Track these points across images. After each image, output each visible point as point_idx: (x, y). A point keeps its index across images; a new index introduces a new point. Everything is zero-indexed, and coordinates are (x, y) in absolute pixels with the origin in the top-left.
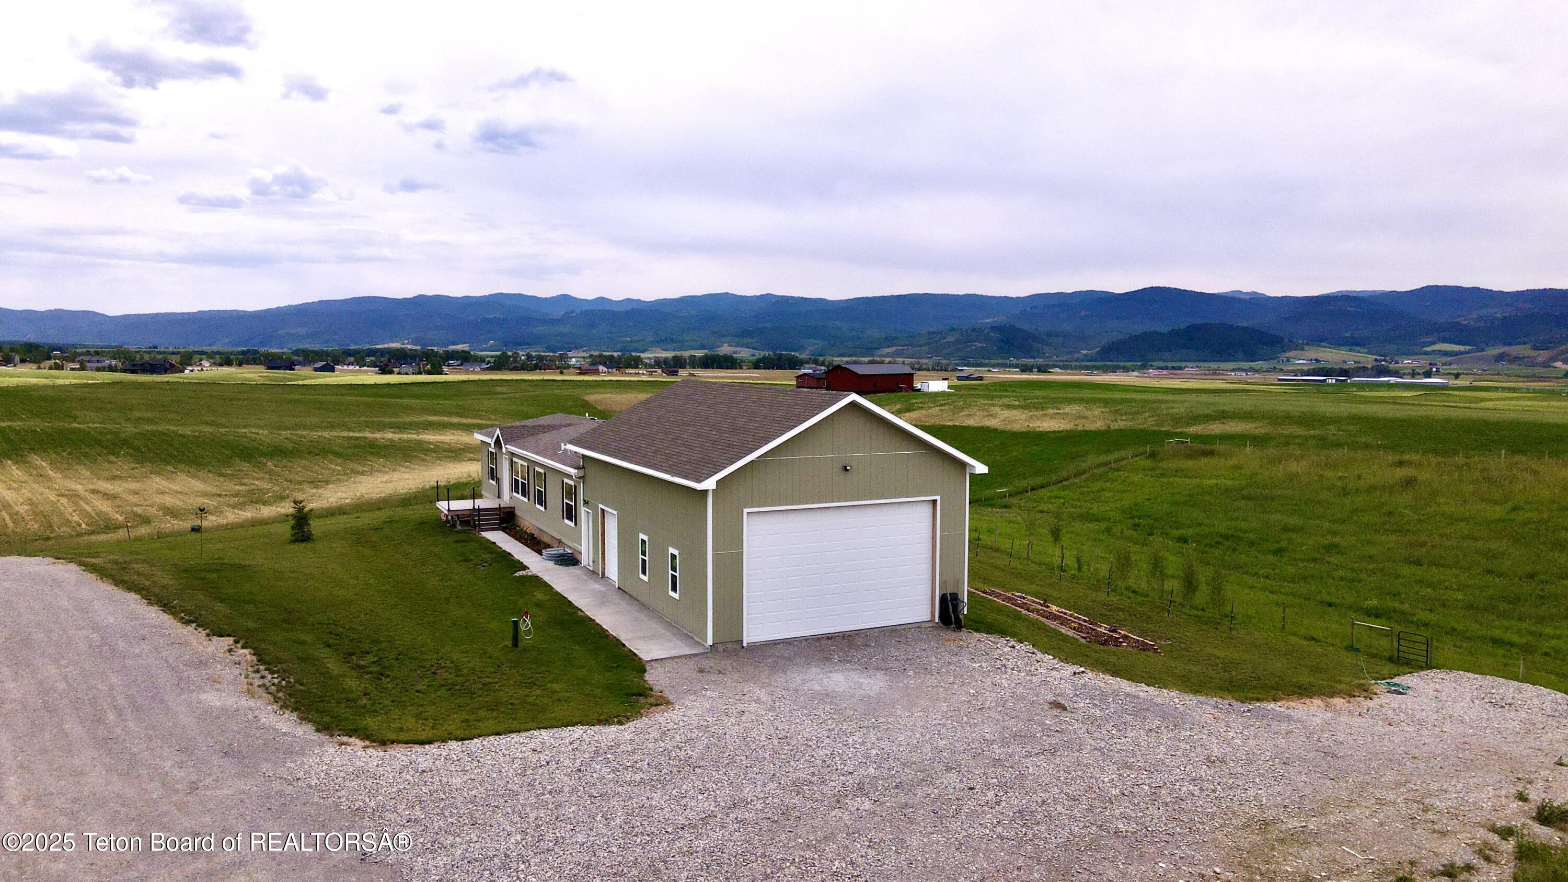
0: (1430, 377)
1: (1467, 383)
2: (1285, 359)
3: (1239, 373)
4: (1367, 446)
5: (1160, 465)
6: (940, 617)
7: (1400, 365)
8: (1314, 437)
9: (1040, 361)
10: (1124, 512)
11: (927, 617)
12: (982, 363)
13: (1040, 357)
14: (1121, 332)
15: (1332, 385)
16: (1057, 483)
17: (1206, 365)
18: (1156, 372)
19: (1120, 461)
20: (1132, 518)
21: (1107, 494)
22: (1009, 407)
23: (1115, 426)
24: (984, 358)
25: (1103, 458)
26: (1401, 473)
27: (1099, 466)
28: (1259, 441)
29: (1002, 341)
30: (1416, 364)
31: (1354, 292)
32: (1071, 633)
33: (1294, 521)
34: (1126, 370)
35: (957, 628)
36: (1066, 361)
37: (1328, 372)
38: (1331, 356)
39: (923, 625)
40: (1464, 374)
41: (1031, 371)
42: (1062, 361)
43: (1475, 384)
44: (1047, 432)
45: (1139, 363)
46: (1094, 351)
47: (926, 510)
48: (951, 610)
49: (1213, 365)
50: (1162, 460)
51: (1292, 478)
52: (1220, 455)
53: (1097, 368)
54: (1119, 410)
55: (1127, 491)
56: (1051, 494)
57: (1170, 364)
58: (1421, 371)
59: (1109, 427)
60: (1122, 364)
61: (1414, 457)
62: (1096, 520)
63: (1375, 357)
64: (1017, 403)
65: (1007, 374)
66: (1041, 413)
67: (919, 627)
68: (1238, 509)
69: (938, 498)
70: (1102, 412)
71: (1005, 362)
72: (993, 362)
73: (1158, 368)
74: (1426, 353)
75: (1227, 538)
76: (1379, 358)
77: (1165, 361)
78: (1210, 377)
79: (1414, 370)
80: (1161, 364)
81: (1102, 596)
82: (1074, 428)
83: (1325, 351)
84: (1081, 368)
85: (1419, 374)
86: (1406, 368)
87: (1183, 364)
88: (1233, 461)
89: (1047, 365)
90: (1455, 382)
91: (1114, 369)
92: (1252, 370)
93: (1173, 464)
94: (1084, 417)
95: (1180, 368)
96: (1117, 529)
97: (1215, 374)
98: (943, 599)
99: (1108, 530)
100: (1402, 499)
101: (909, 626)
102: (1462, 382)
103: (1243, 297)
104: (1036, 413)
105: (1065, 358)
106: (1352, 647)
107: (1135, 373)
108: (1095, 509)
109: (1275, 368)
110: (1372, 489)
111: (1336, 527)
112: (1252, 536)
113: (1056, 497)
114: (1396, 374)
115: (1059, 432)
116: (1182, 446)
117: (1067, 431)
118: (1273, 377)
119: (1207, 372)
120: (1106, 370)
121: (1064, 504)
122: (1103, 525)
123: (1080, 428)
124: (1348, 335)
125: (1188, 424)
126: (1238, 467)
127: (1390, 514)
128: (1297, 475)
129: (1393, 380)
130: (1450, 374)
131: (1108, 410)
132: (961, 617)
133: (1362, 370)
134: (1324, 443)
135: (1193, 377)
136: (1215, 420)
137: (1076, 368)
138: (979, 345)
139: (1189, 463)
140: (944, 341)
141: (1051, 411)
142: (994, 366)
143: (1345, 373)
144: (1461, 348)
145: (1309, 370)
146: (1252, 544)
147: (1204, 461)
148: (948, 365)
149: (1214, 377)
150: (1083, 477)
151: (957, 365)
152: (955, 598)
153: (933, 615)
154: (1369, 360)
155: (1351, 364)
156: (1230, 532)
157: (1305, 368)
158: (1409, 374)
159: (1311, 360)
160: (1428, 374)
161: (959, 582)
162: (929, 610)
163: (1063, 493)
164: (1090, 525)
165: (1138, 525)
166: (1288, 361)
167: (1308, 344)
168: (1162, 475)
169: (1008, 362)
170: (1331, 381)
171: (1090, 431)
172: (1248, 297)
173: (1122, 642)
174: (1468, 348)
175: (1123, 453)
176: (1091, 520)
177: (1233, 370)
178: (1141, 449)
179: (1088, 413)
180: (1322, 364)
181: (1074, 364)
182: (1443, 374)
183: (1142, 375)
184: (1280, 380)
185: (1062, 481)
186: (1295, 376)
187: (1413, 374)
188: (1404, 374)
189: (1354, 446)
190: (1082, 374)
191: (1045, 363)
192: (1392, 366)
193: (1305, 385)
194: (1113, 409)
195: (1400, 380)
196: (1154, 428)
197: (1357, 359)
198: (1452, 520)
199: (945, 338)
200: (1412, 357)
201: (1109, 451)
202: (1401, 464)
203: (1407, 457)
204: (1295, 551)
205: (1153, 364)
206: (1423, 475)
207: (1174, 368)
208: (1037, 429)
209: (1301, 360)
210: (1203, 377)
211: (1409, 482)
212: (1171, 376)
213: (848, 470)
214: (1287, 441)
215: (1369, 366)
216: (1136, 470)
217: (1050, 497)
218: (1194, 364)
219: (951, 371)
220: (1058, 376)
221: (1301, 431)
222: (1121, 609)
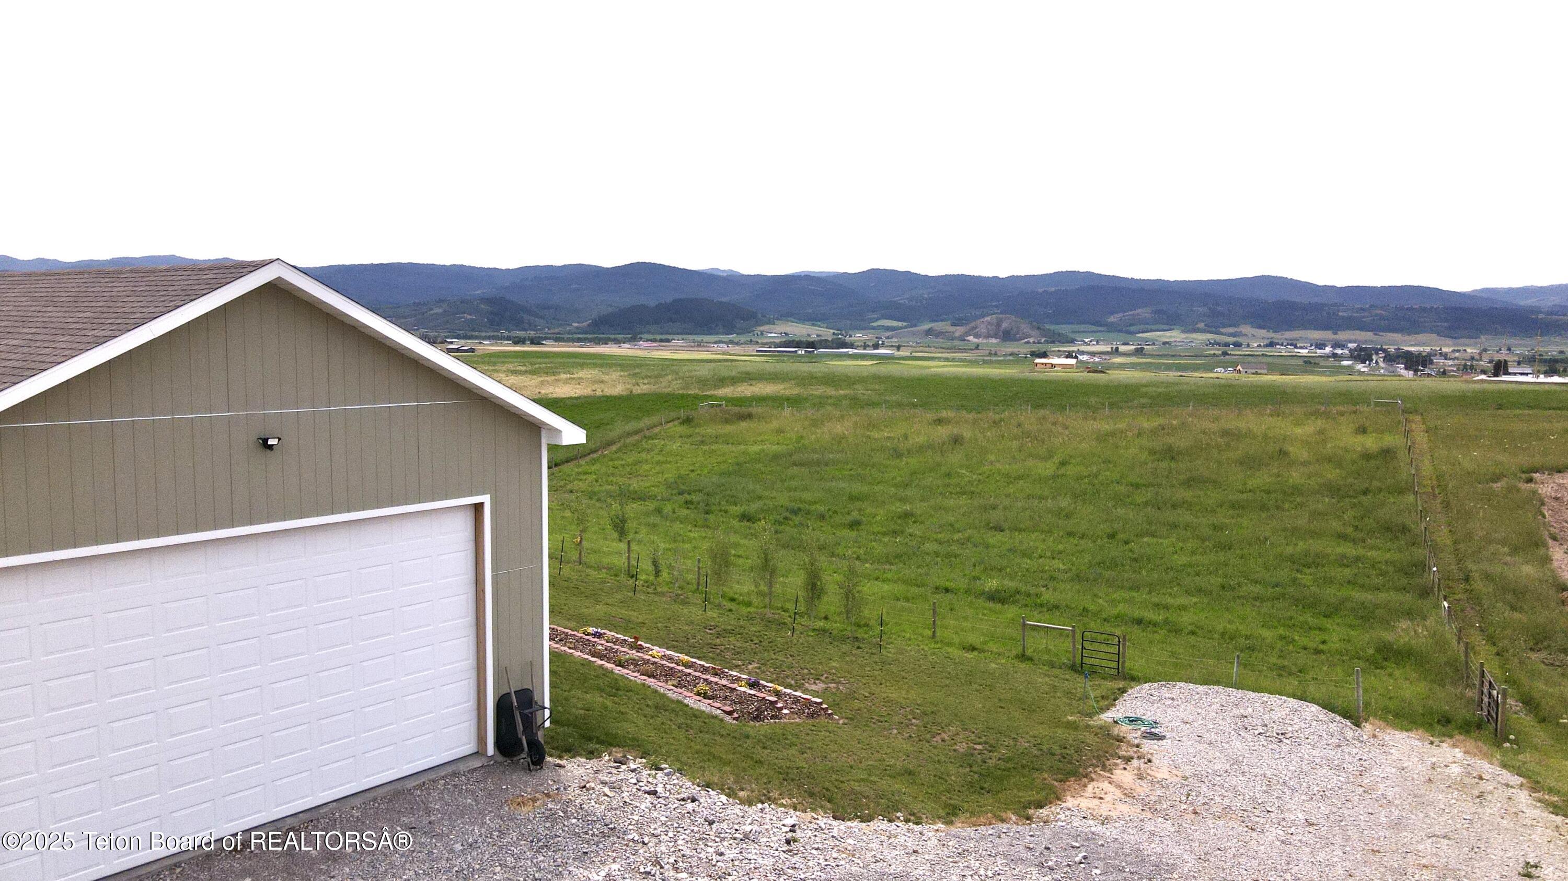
0: (877, 349)
1: (908, 354)
2: (759, 333)
3: (720, 345)
4: (899, 405)
5: (697, 431)
6: (498, 744)
7: (853, 338)
8: (845, 396)
9: (532, 333)
10: (669, 486)
11: (469, 748)
12: (472, 336)
13: (531, 330)
14: (611, 306)
15: (801, 356)
16: (585, 456)
17: (691, 337)
18: (646, 344)
19: (652, 428)
20: (681, 493)
21: (647, 467)
22: (515, 372)
23: (637, 390)
24: (473, 330)
25: (632, 426)
26: (943, 432)
27: (629, 434)
28: (795, 402)
29: (492, 313)
30: (865, 337)
31: (814, 272)
32: (703, 706)
33: (858, 488)
34: (617, 342)
35: (534, 763)
36: (559, 333)
37: (798, 344)
38: (799, 330)
39: (462, 767)
40: (904, 346)
41: (524, 343)
42: (554, 333)
43: (914, 354)
44: (564, 398)
45: (630, 336)
46: (585, 324)
47: (461, 527)
48: (520, 728)
49: (698, 338)
50: (699, 425)
51: (840, 439)
52: (761, 418)
53: (590, 340)
54: (638, 373)
55: (666, 462)
56: (580, 470)
57: (658, 337)
58: (870, 344)
59: (631, 392)
60: (612, 336)
61: (950, 414)
62: (640, 499)
63: (832, 331)
64: (523, 368)
65: (498, 346)
66: (553, 378)
67: (455, 774)
68: (793, 478)
69: (486, 499)
70: (621, 376)
71: (496, 334)
72: (484, 334)
73: (648, 340)
74: (874, 328)
75: (795, 512)
76: (836, 332)
77: (653, 334)
78: (696, 349)
79: (865, 343)
80: (651, 337)
81: (695, 612)
82: (592, 393)
83: (792, 326)
84: (573, 340)
85: (869, 346)
86: (858, 341)
87: (670, 337)
88: (775, 424)
89: (539, 337)
90: (899, 353)
91: (605, 342)
92: (731, 342)
93: (711, 430)
94: (602, 382)
95: (668, 341)
96: (668, 508)
97: (699, 346)
98: (502, 705)
99: (659, 511)
100: (955, 458)
101: (433, 776)
102: (902, 353)
103: (721, 274)
104: (546, 378)
105: (556, 331)
106: (1023, 655)
107: (627, 346)
108: (635, 484)
109: (751, 341)
110: (921, 449)
111: (902, 493)
112: (821, 508)
113: (586, 473)
114: (851, 346)
115: (576, 398)
116: (718, 410)
117: (585, 397)
118: (752, 349)
119: (693, 344)
120: (598, 342)
121: (597, 481)
122: (651, 505)
123: (599, 393)
124: (810, 311)
125: (716, 387)
126: (780, 431)
127: (948, 475)
128: (844, 437)
129: (851, 351)
130: (892, 346)
131: (626, 373)
132: (540, 736)
133: (825, 344)
134: (856, 403)
135: (683, 349)
136: (742, 381)
137: (568, 340)
138: (469, 317)
139: (729, 429)
140: (432, 312)
141: (563, 376)
142: (486, 338)
143: (811, 345)
144: (900, 324)
145: (781, 342)
146: (822, 517)
147: (743, 424)
148: (436, 337)
149: (700, 349)
150: (614, 448)
151: (446, 337)
152: (527, 698)
153: (481, 739)
154: (828, 334)
155: (814, 337)
156: (796, 506)
157: (777, 341)
158: (861, 346)
159: (781, 333)
160: (876, 346)
161: (533, 668)
162: (473, 730)
163: (593, 468)
164: (634, 506)
165: (691, 502)
166: (762, 334)
167: (778, 319)
168: (702, 442)
169: (499, 334)
170: (801, 352)
171: (610, 397)
172: (725, 274)
173: (781, 709)
174: (905, 324)
175: (654, 419)
176: (633, 499)
177: (715, 343)
178: (673, 415)
179: (606, 378)
180: (791, 337)
181: (566, 336)
182: (887, 346)
183: (633, 347)
184: (758, 351)
185: (589, 454)
186: (770, 347)
187: (865, 347)
188: (858, 346)
189: (890, 405)
190: (575, 347)
191: (537, 335)
192: (847, 339)
193: (779, 356)
194: (631, 372)
195: (856, 351)
196: (680, 392)
197: (819, 333)
198: (1011, 479)
199: (431, 309)
200: (862, 331)
201: (638, 418)
202: (939, 421)
203: (944, 414)
204: (870, 523)
205: (642, 336)
206: (967, 434)
207: (661, 341)
208: (550, 396)
209: (774, 332)
210: (691, 349)
211: (957, 440)
212: (660, 348)
213: (271, 447)
214: (820, 402)
215: (830, 339)
216: (671, 438)
217: (579, 474)
218: (680, 337)
219: (440, 343)
220: (550, 347)
221: (831, 391)
222: (731, 632)
